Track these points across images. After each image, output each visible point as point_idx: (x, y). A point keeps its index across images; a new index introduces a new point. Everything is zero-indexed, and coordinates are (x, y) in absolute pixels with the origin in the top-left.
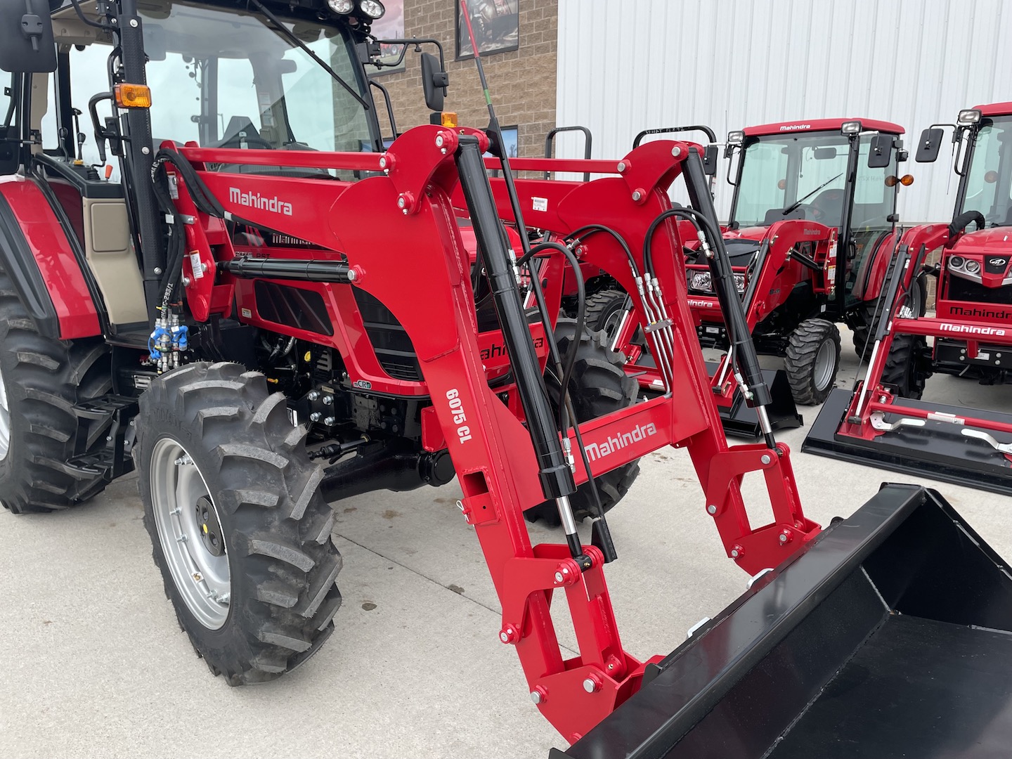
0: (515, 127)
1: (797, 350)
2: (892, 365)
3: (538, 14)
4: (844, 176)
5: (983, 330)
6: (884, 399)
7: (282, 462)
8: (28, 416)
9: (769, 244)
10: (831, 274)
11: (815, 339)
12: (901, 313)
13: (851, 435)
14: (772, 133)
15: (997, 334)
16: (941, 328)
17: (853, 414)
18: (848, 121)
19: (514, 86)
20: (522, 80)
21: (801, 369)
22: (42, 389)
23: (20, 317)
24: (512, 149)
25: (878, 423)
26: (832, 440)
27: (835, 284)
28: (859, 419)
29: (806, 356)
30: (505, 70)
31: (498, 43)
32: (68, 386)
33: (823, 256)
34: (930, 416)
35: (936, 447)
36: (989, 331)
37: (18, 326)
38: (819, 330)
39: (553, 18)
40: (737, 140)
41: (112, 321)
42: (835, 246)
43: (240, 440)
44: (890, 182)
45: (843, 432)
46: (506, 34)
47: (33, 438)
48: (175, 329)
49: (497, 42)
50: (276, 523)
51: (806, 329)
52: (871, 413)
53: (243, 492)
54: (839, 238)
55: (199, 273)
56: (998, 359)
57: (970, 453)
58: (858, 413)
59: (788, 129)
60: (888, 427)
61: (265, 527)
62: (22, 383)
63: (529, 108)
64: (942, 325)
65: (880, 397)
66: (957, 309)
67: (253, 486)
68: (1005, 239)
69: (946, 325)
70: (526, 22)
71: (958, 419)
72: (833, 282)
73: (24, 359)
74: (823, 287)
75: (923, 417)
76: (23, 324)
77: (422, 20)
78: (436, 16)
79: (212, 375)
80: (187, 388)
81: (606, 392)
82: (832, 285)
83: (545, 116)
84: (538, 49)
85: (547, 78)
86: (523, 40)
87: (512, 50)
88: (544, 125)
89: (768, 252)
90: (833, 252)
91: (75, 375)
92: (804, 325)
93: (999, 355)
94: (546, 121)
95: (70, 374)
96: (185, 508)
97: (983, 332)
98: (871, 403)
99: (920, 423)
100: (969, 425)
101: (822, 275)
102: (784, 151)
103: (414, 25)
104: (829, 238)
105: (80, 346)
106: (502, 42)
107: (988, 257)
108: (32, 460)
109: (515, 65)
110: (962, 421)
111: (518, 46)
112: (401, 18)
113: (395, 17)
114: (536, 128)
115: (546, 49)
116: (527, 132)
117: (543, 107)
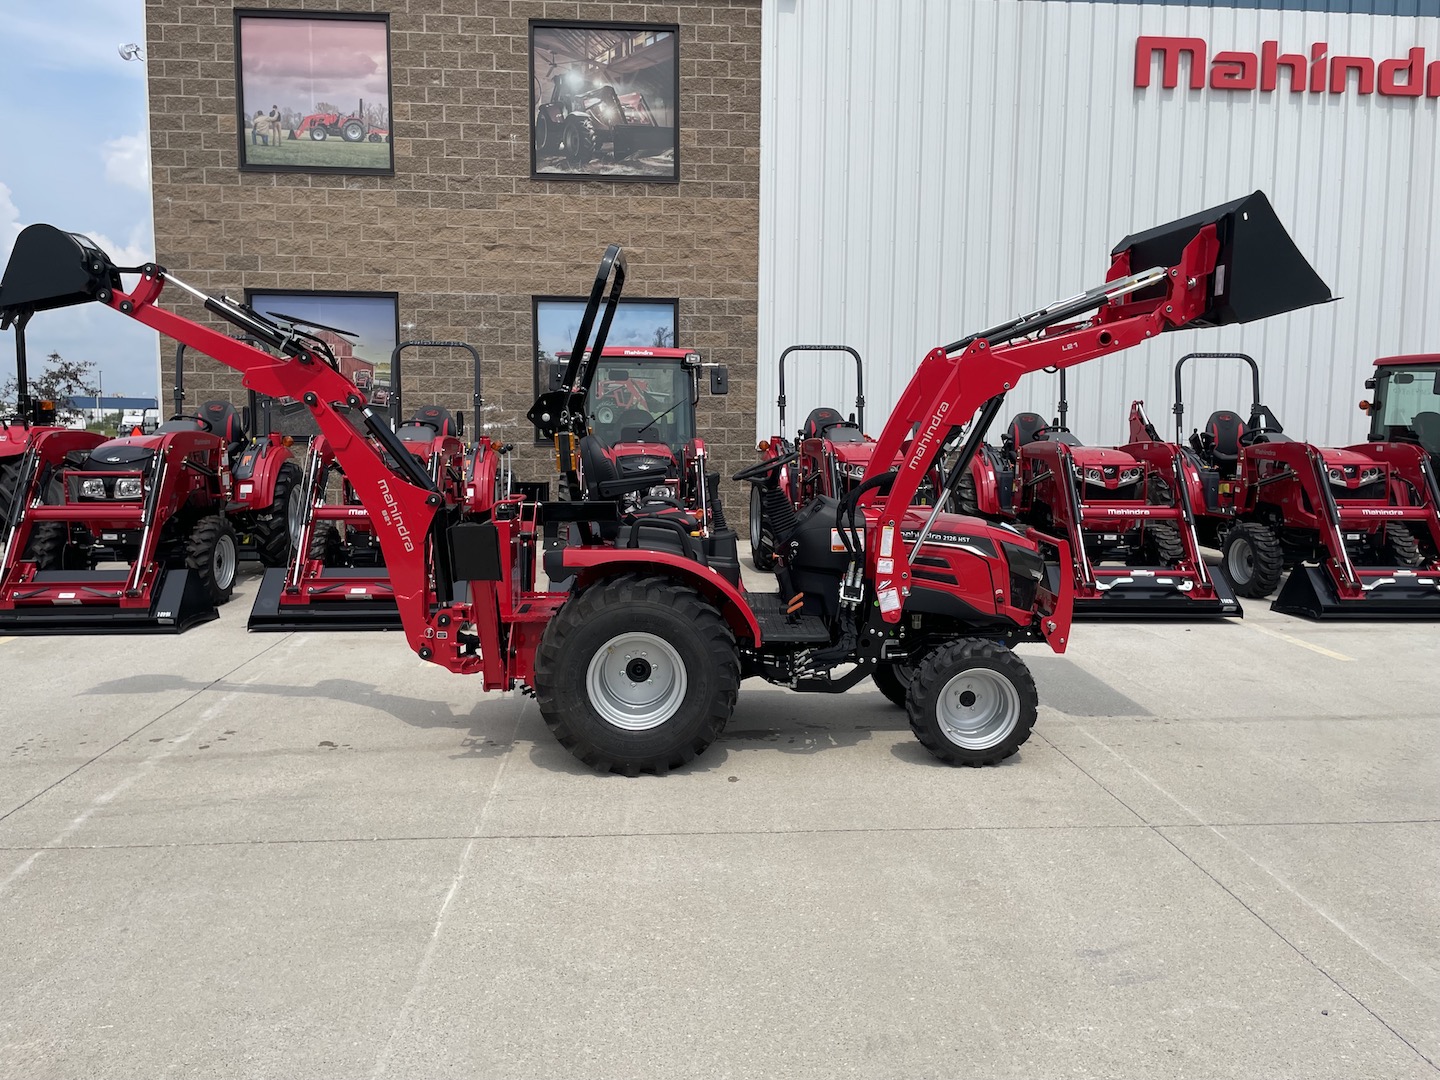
0: (674, 302)
19: (669, 238)
20: (686, 231)
24: (659, 334)
30: (650, 210)
31: (627, 166)
39: (749, 149)
49: (627, 164)
63: (701, 275)
70: (695, 145)
83: (735, 291)
84: (720, 189)
85: (739, 234)
86: (689, 170)
87: (667, 181)
88: (733, 304)
94: (735, 298)
103: (416, 98)
106: (638, 166)
109: (672, 205)
111: (676, 177)
112: (380, 77)
113: (356, 74)
114: (719, 306)
115: (736, 192)
116: (699, 310)
117: (731, 276)
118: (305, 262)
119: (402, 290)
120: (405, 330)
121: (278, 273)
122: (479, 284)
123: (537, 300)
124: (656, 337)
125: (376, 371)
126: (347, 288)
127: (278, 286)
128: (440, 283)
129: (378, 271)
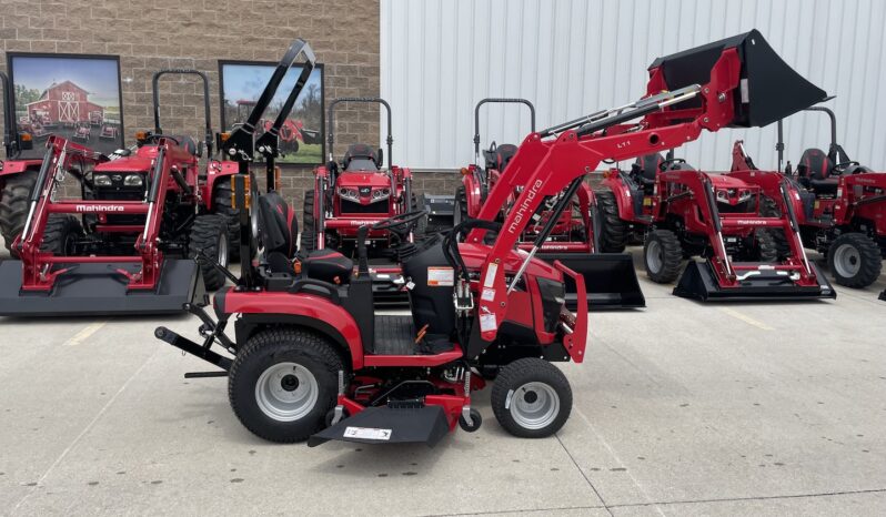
63: (340, 48)
94: (365, 65)
114: (352, 70)
116: (338, 73)
117: (361, 49)
118: (49, 33)
119: (123, 55)
120: (125, 83)
121: (31, 41)
122: (179, 51)
123: (222, 63)
125: (105, 112)
126: (82, 52)
127: (31, 51)
128: (150, 50)
129: (104, 40)
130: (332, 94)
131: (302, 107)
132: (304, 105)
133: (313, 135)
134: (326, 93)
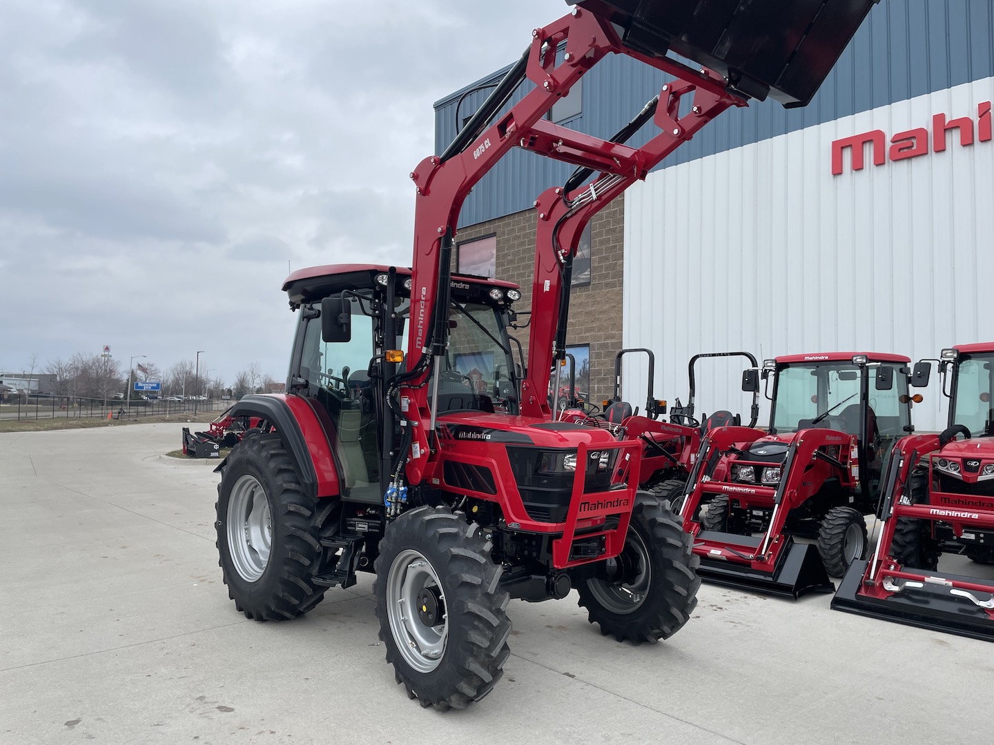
0: (588, 345)
1: (828, 531)
2: (904, 544)
3: (607, 259)
4: (859, 395)
5: (962, 514)
6: (892, 567)
7: (483, 560)
8: (288, 547)
9: (796, 446)
10: (855, 471)
11: (842, 522)
12: (901, 501)
13: (869, 595)
14: (800, 362)
15: (973, 517)
16: (931, 513)
17: (869, 578)
18: (857, 355)
19: (586, 313)
20: (593, 309)
21: (832, 547)
22: (300, 529)
23: (290, 482)
24: (584, 362)
25: (889, 586)
26: (854, 599)
27: (859, 480)
28: (872, 582)
29: (835, 536)
30: (580, 301)
32: (315, 528)
33: (846, 457)
34: (927, 579)
35: (935, 605)
36: (967, 515)
37: (290, 487)
38: (845, 516)
39: (619, 262)
40: (771, 366)
41: (347, 486)
42: (856, 450)
43: (459, 546)
44: (904, 400)
45: (863, 593)
46: (579, 274)
47: (289, 561)
48: (402, 489)
50: (480, 595)
51: (834, 514)
52: (883, 578)
53: (463, 575)
54: (859, 443)
55: (417, 455)
56: (982, 538)
57: (961, 610)
58: (872, 577)
59: (811, 359)
60: (896, 589)
61: (473, 597)
62: (287, 524)
63: (599, 331)
64: (932, 510)
65: (890, 566)
66: (945, 499)
67: (467, 572)
68: (978, 447)
69: (935, 510)
70: (597, 265)
71: (947, 582)
72: (857, 478)
73: (292, 509)
74: (848, 482)
75: (922, 580)
76: (293, 486)
77: (511, 262)
78: (523, 259)
79: (438, 511)
80: (427, 518)
81: (671, 541)
82: (857, 481)
83: (613, 337)
84: (607, 285)
85: (615, 307)
86: (595, 278)
87: (587, 284)
88: (612, 344)
89: (796, 452)
90: (854, 454)
91: (319, 521)
92: (832, 511)
93: (982, 535)
94: (614, 341)
95: (316, 520)
96: (407, 599)
97: (962, 516)
98: (881, 570)
99: (919, 585)
100: (956, 586)
101: (847, 473)
102: (813, 373)
103: (504, 265)
104: (849, 445)
105: (324, 502)
106: (577, 279)
107: (965, 460)
108: (285, 578)
109: (587, 297)
110: (950, 583)
111: (590, 282)
112: (494, 260)
113: (488, 260)
114: (606, 346)
115: (613, 285)
116: (598, 349)
117: (612, 330)
118: (468, 342)
119: (495, 350)
121: (461, 347)
124: (583, 364)
125: (489, 386)
129: (488, 343)
130: (594, 365)
131: (579, 376)
132: (580, 374)
133: (585, 396)
134: (591, 364)
